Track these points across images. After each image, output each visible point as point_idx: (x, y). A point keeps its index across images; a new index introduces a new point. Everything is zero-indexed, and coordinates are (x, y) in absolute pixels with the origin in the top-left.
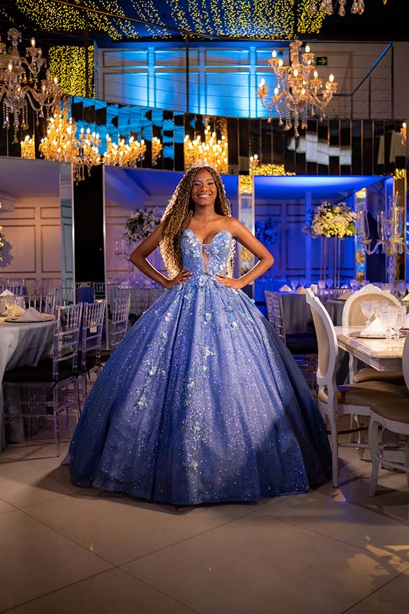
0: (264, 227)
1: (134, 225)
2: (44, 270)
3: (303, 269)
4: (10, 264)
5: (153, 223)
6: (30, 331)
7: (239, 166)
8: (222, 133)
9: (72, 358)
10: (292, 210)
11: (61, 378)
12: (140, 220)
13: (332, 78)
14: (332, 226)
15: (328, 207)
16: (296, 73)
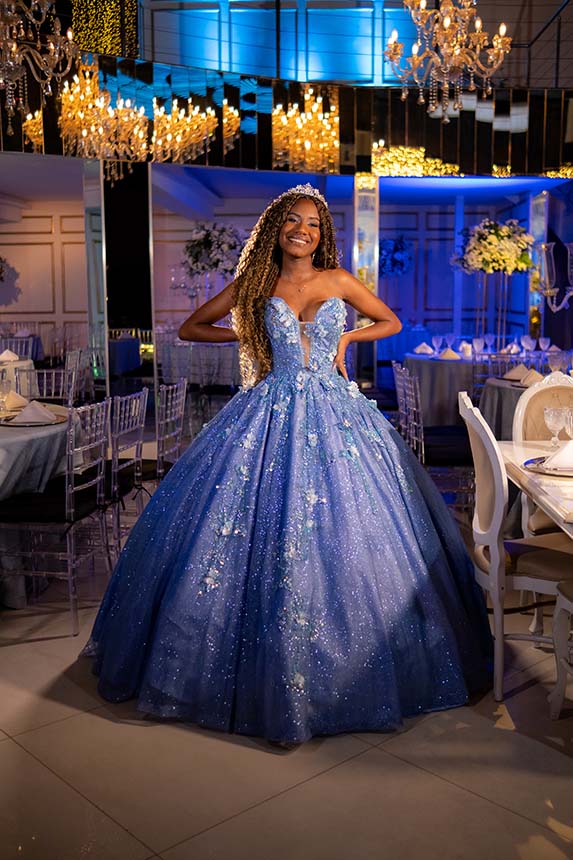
0: (392, 248)
1: (197, 249)
2: (68, 308)
3: (449, 310)
4: (17, 300)
5: (225, 247)
6: (30, 443)
7: (356, 145)
8: (331, 101)
9: (96, 485)
10: (435, 222)
11: (78, 517)
12: (207, 243)
13: (503, 29)
14: (496, 256)
15: (490, 227)
16: (447, 22)
